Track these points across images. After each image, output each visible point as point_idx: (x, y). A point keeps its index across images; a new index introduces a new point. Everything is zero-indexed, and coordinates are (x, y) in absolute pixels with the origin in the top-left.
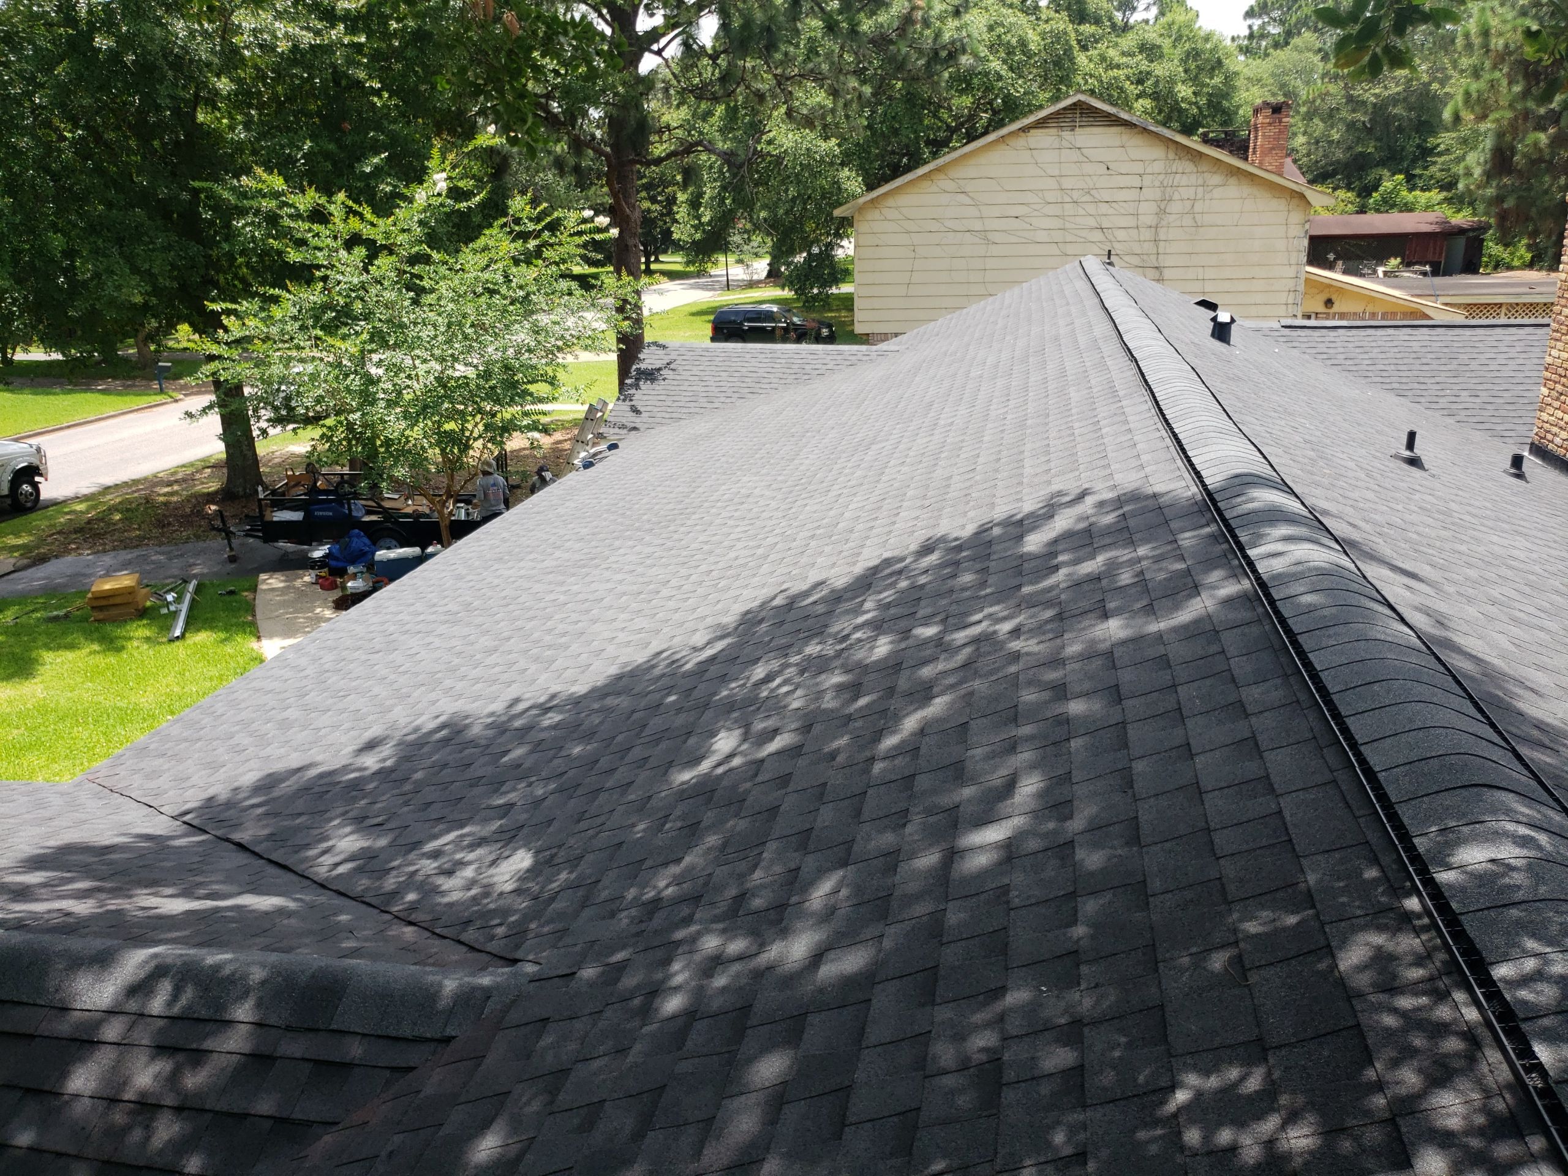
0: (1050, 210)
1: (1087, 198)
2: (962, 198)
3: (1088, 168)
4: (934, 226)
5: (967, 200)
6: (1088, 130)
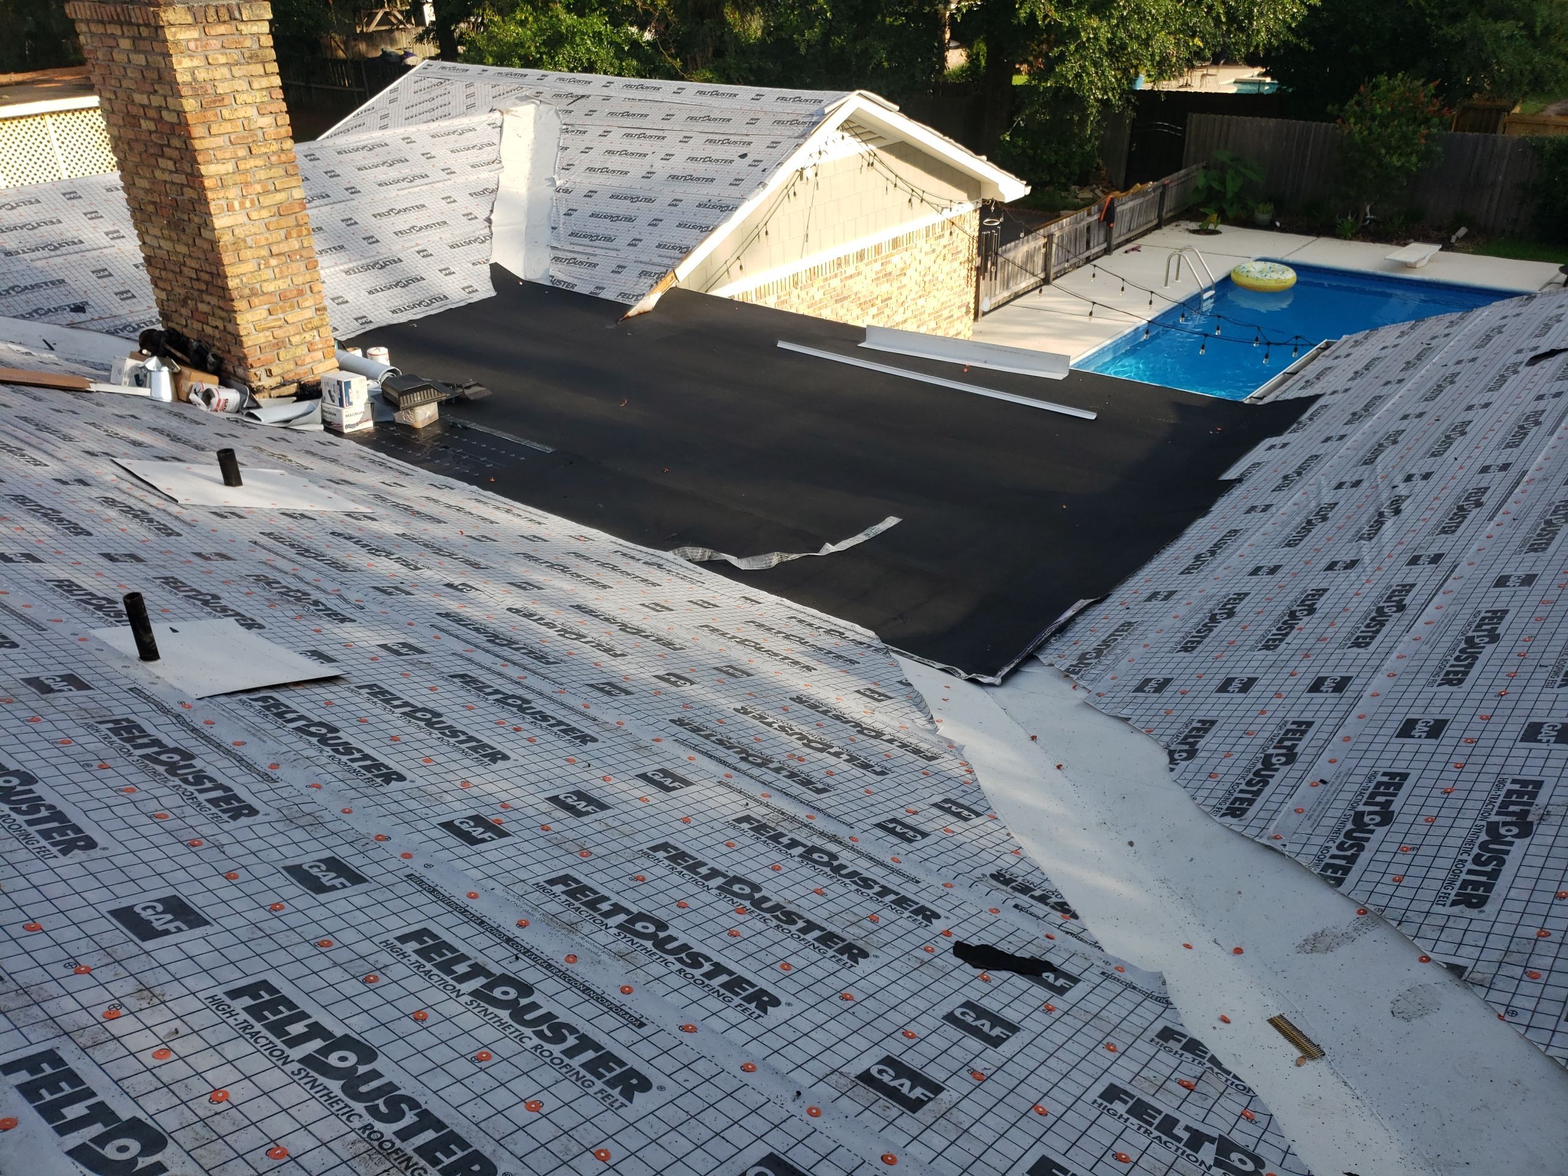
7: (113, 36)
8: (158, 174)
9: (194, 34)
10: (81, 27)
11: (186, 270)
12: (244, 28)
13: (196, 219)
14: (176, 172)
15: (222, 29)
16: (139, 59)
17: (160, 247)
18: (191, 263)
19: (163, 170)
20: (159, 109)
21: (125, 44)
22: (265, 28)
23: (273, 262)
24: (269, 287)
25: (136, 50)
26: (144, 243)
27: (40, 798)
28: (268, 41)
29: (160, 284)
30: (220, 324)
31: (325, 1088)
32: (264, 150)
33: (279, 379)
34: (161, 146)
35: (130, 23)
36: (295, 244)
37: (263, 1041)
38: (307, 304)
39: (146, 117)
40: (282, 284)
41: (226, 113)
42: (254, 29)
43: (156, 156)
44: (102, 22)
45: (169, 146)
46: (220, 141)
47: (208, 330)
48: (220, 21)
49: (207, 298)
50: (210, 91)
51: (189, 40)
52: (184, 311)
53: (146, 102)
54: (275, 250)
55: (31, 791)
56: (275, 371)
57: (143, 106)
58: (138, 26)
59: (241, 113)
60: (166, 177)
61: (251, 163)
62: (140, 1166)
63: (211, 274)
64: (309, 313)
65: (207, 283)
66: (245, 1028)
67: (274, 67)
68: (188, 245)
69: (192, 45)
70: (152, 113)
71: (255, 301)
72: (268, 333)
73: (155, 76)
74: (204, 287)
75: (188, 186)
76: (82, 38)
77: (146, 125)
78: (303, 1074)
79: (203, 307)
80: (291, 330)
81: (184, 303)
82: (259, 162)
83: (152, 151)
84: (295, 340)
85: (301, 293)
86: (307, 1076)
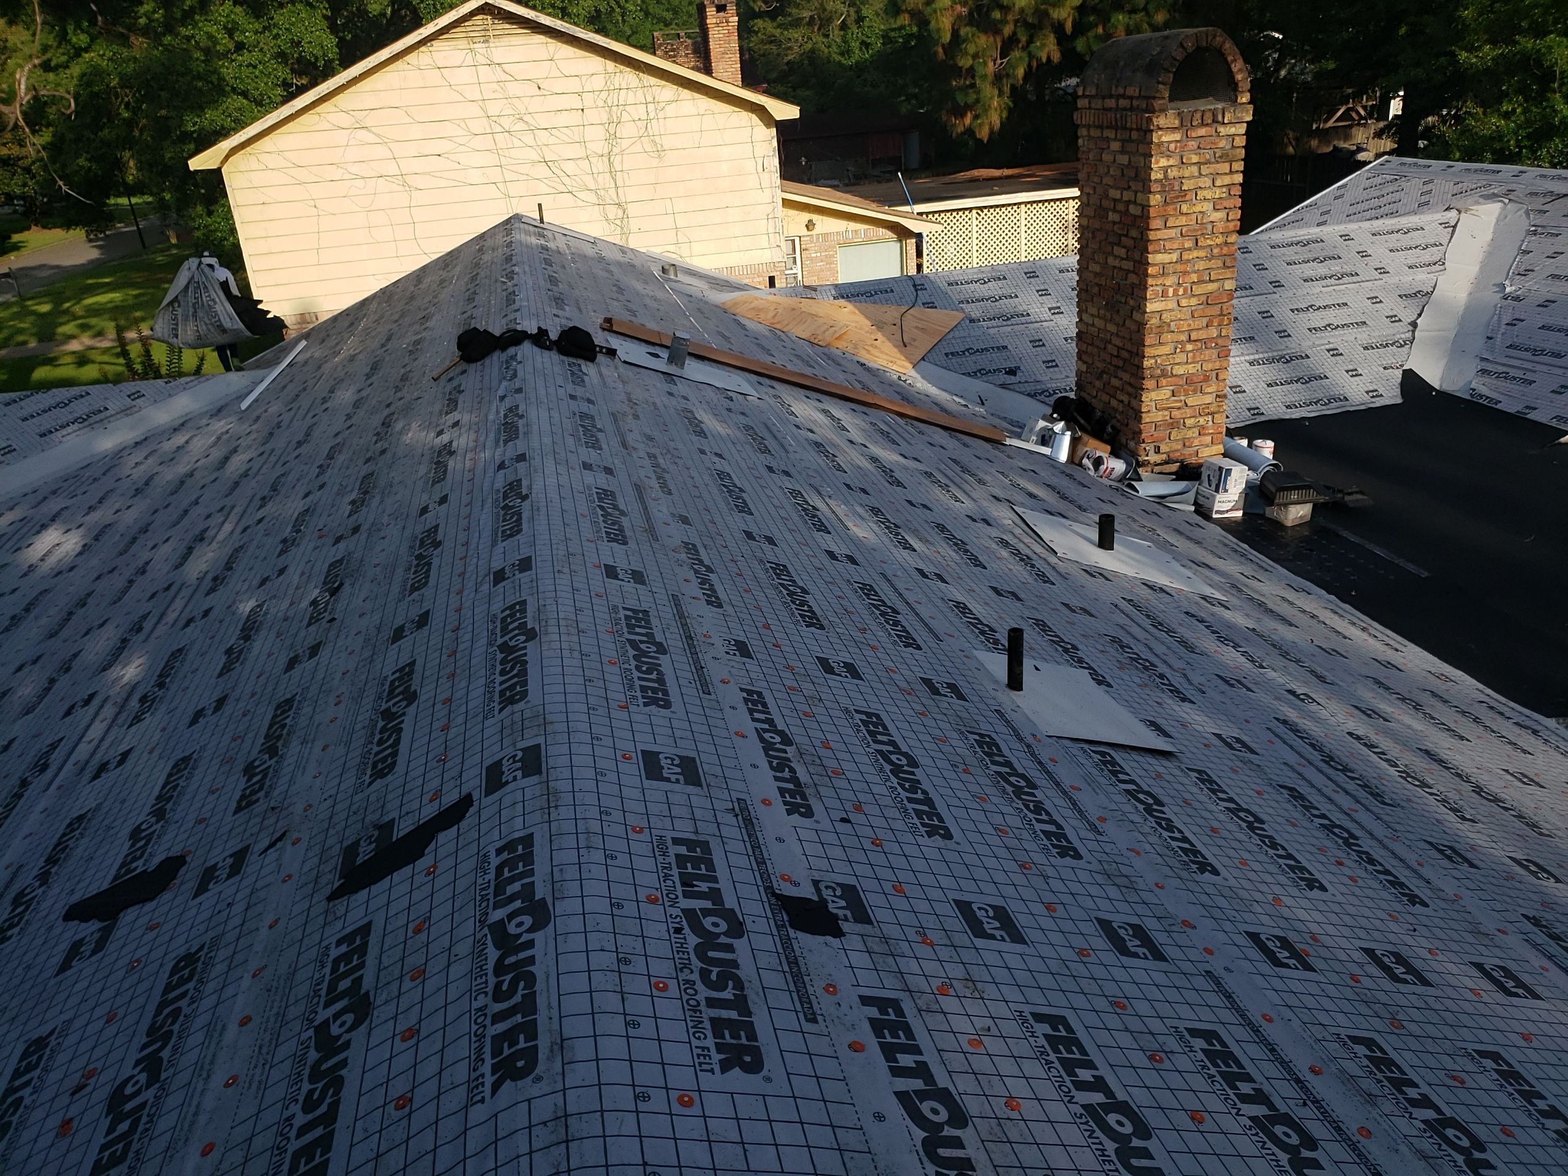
0: (478, 143)
1: (521, 126)
2: (362, 135)
3: (514, 88)
4: (337, 174)
5: (370, 137)
6: (506, 40)
7: (1108, 140)
8: (1110, 260)
9: (1177, 136)
10: (1083, 132)
11: (1109, 346)
12: (1223, 130)
13: (1132, 302)
14: (1127, 259)
15: (1202, 131)
16: (1123, 159)
17: (1093, 325)
18: (1117, 341)
19: (1116, 257)
20: (1129, 202)
21: (1115, 146)
22: (1242, 129)
23: (1189, 347)
24: (1179, 370)
25: (1123, 151)
26: (1081, 320)
27: (918, 782)
28: (1241, 141)
29: (1084, 357)
30: (1125, 398)
31: (1101, 1143)
32: (1209, 242)
33: (1164, 457)
34: (1121, 235)
35: (1124, 128)
36: (1214, 332)
37: (1054, 1072)
38: (1209, 390)
39: (1114, 210)
40: (1191, 369)
41: (1185, 208)
42: (1232, 130)
43: (1113, 244)
44: (1101, 127)
45: (1126, 236)
46: (1172, 233)
47: (1114, 403)
48: (1203, 124)
49: (1121, 374)
50: (1177, 188)
51: (1170, 142)
52: (1098, 384)
53: (1118, 197)
54: (1194, 336)
55: (913, 773)
56: (1163, 448)
57: (1115, 200)
58: (1131, 130)
59: (1198, 208)
60: (1117, 263)
61: (1195, 254)
62: (944, 1133)
63: (1130, 352)
64: (1208, 399)
65: (1125, 360)
66: (1042, 1053)
67: (1240, 166)
68: (1117, 325)
69: (1172, 146)
70: (1121, 207)
71: (1164, 382)
72: (1167, 413)
73: (1133, 174)
74: (1121, 364)
75: (1133, 272)
76: (1080, 141)
77: (1112, 216)
78: (1084, 1120)
79: (1115, 382)
80: (1189, 412)
81: (1100, 377)
82: (1202, 254)
83: (1111, 239)
84: (1189, 422)
85: (1207, 379)
86: (1086, 1123)
